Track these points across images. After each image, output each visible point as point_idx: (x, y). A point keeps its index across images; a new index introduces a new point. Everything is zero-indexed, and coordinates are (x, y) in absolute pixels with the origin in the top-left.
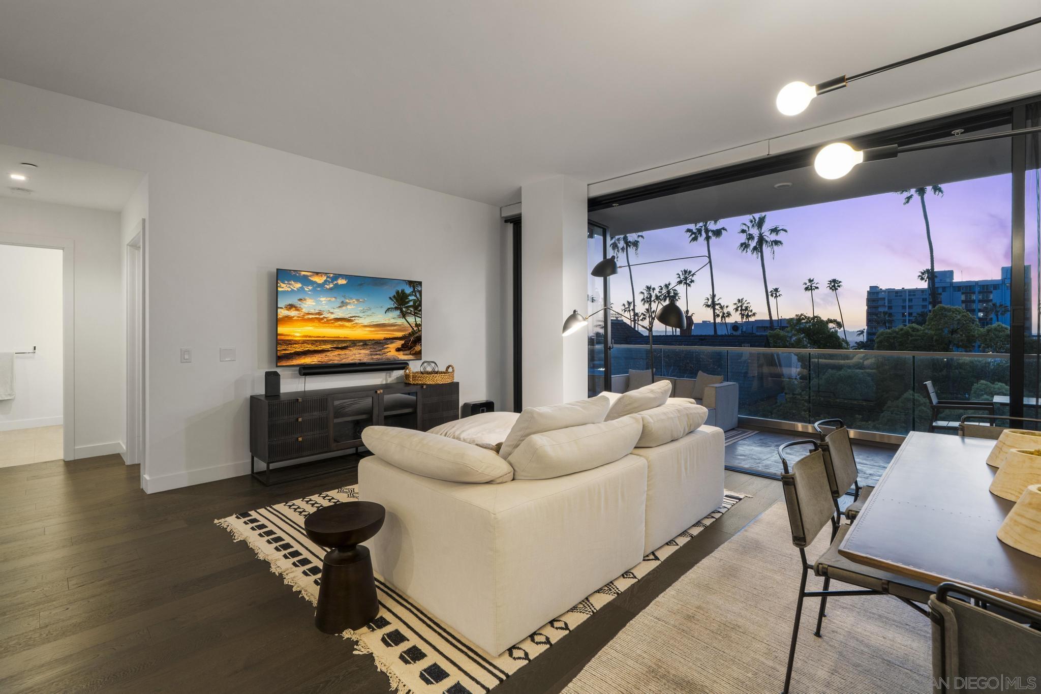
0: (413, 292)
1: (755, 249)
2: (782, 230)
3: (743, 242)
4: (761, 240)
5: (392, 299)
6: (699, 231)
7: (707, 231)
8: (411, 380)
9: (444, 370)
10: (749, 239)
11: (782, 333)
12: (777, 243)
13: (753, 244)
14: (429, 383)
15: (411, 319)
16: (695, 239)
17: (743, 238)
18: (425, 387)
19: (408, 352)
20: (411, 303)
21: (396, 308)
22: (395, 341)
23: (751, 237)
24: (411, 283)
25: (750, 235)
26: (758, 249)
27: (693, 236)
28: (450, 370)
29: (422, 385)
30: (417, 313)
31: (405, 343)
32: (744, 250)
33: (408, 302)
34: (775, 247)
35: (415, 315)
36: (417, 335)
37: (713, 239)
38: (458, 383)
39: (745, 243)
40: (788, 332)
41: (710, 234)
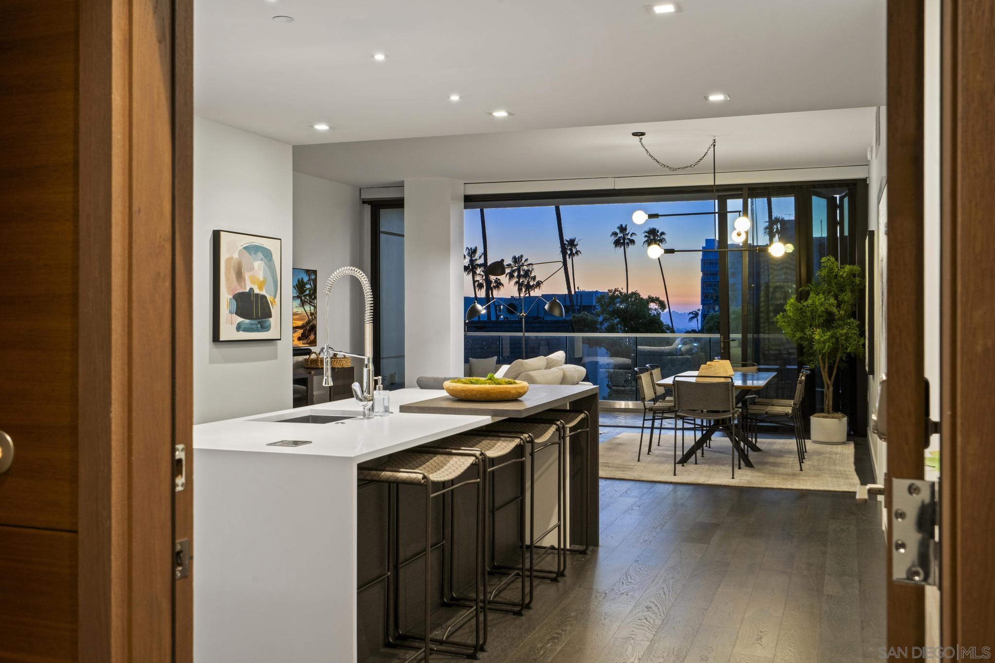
0: (308, 280)
5: (295, 288)
11: (590, 317)
15: (307, 308)
19: (305, 341)
20: (307, 292)
21: (298, 297)
22: (297, 330)
24: (308, 272)
30: (312, 302)
31: (303, 332)
33: (305, 291)
35: (310, 303)
36: (311, 324)
40: (598, 315)
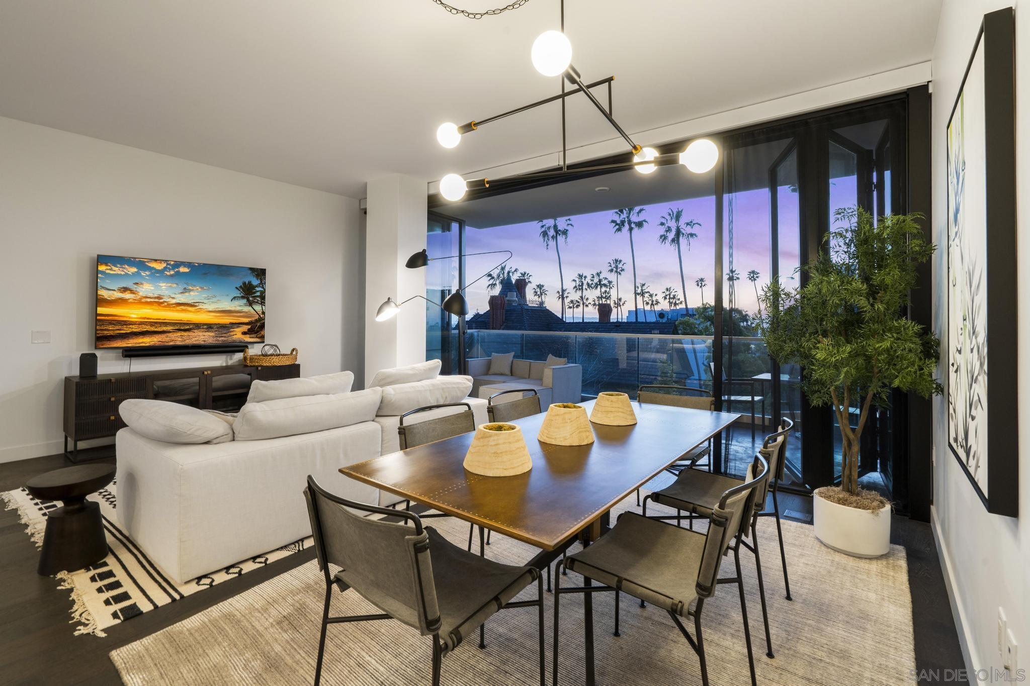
1: (673, 240)
2: (697, 223)
3: (662, 234)
4: (678, 232)
5: (238, 288)
6: (623, 222)
7: (630, 222)
8: (248, 362)
9: (289, 353)
10: (667, 231)
11: (692, 320)
12: (692, 235)
13: (671, 235)
14: (265, 365)
15: (257, 308)
16: (619, 230)
17: (662, 230)
18: (260, 368)
21: (243, 297)
23: (669, 230)
24: (254, 270)
25: (669, 227)
26: (676, 240)
27: (617, 227)
28: (294, 353)
29: (257, 367)
32: (663, 242)
34: (691, 239)
35: (260, 303)
37: (636, 230)
38: (298, 366)
39: (664, 235)
40: (696, 319)
41: (633, 225)
